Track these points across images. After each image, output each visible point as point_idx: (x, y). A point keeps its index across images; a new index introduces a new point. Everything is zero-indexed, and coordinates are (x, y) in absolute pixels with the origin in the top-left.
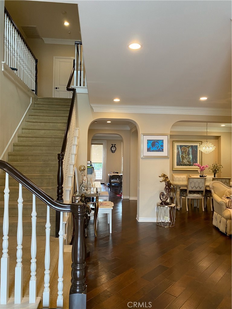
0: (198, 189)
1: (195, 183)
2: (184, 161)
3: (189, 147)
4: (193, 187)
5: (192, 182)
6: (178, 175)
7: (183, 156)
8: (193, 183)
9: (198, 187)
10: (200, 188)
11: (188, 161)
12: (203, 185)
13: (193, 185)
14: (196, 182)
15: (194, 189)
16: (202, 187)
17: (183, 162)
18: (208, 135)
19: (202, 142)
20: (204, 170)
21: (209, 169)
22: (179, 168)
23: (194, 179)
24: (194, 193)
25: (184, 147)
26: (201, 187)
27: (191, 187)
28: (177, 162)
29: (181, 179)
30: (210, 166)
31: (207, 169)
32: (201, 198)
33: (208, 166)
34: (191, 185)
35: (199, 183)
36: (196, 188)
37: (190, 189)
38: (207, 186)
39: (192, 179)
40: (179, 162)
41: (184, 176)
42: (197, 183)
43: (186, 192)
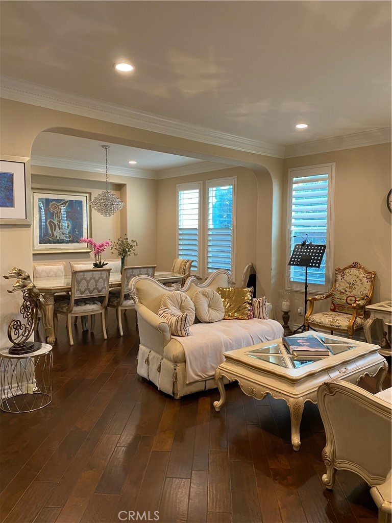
0: (95, 294)
1: (88, 282)
2: (55, 233)
3: (64, 202)
4: (83, 290)
5: (82, 279)
6: (45, 265)
7: (53, 223)
8: (84, 281)
9: (94, 289)
10: (99, 291)
11: (63, 234)
12: (104, 284)
13: (83, 286)
14: (90, 280)
15: (87, 295)
16: (102, 288)
17: (53, 236)
18: (108, 181)
19: (90, 193)
20: (103, 252)
21: (112, 248)
22: (44, 250)
23: (85, 273)
24: (86, 304)
25: (54, 202)
26: (100, 288)
27: (80, 290)
28: (40, 236)
29: (52, 273)
30: (113, 243)
31: (107, 249)
32: (101, 311)
33: (110, 244)
34: (78, 286)
35: (97, 281)
36: (91, 292)
37: (76, 295)
38: (112, 285)
39: (82, 274)
40: (44, 236)
41: (58, 267)
42: (93, 281)
43: (69, 304)
